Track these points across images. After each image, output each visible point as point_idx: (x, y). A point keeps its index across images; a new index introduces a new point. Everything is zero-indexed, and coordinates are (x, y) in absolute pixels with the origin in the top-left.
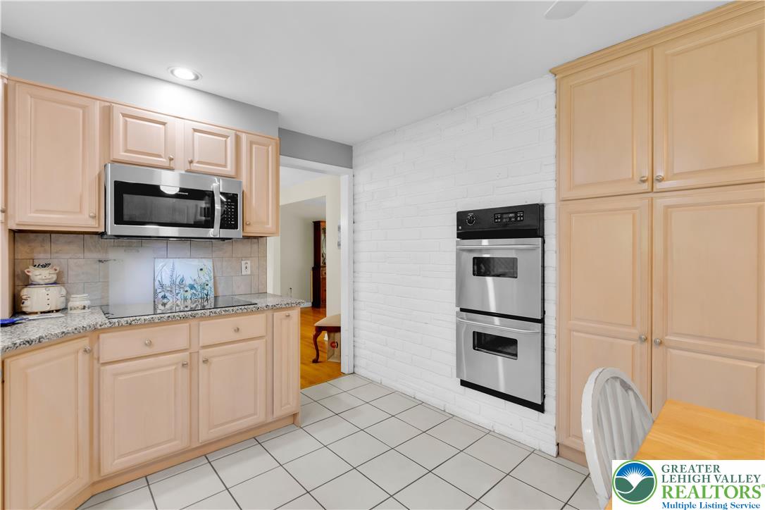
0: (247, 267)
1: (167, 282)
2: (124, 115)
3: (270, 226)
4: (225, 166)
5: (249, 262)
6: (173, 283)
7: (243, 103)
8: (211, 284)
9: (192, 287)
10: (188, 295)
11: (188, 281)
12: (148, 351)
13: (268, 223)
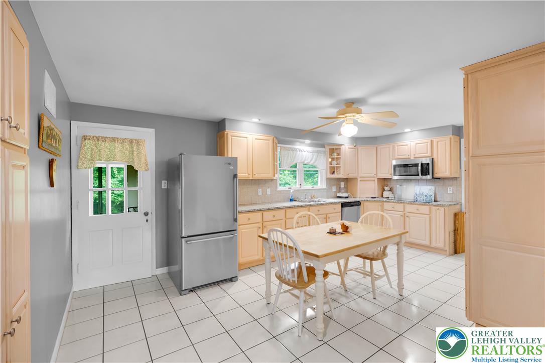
0: (450, 190)
1: (418, 193)
2: (398, 146)
3: (447, 173)
4: (427, 153)
5: (451, 188)
6: (420, 194)
7: (438, 127)
8: (433, 195)
9: (426, 196)
10: (424, 198)
11: (425, 194)
12: (393, 209)
13: (446, 172)
